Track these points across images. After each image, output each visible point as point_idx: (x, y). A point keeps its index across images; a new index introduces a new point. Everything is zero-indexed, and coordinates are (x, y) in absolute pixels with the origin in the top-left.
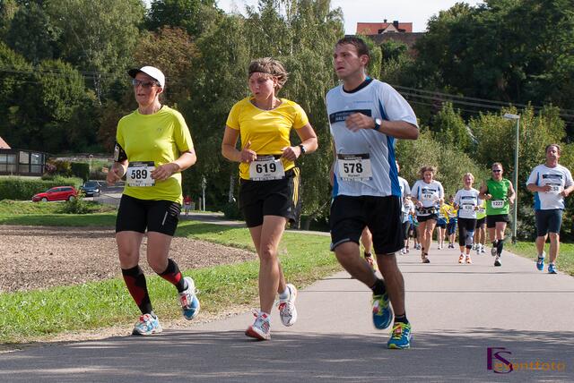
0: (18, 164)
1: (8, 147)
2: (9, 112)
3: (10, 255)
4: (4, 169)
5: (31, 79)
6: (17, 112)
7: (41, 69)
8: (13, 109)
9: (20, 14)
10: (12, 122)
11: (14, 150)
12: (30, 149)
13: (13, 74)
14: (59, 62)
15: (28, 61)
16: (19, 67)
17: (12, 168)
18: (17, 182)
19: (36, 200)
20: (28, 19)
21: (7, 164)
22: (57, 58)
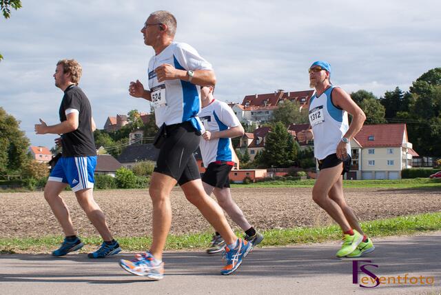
0: (423, 162)
1: (418, 155)
2: (417, 140)
3: (421, 201)
4: (416, 165)
5: (426, 126)
6: (421, 140)
7: (430, 121)
8: (419, 139)
9: (419, 98)
10: (420, 145)
11: (421, 156)
12: (427, 156)
13: (418, 124)
14: (438, 118)
15: (424, 118)
16: (420, 121)
17: (420, 164)
18: (423, 170)
19: (432, 178)
20: (423, 101)
21: (418, 162)
22: (437, 116)
